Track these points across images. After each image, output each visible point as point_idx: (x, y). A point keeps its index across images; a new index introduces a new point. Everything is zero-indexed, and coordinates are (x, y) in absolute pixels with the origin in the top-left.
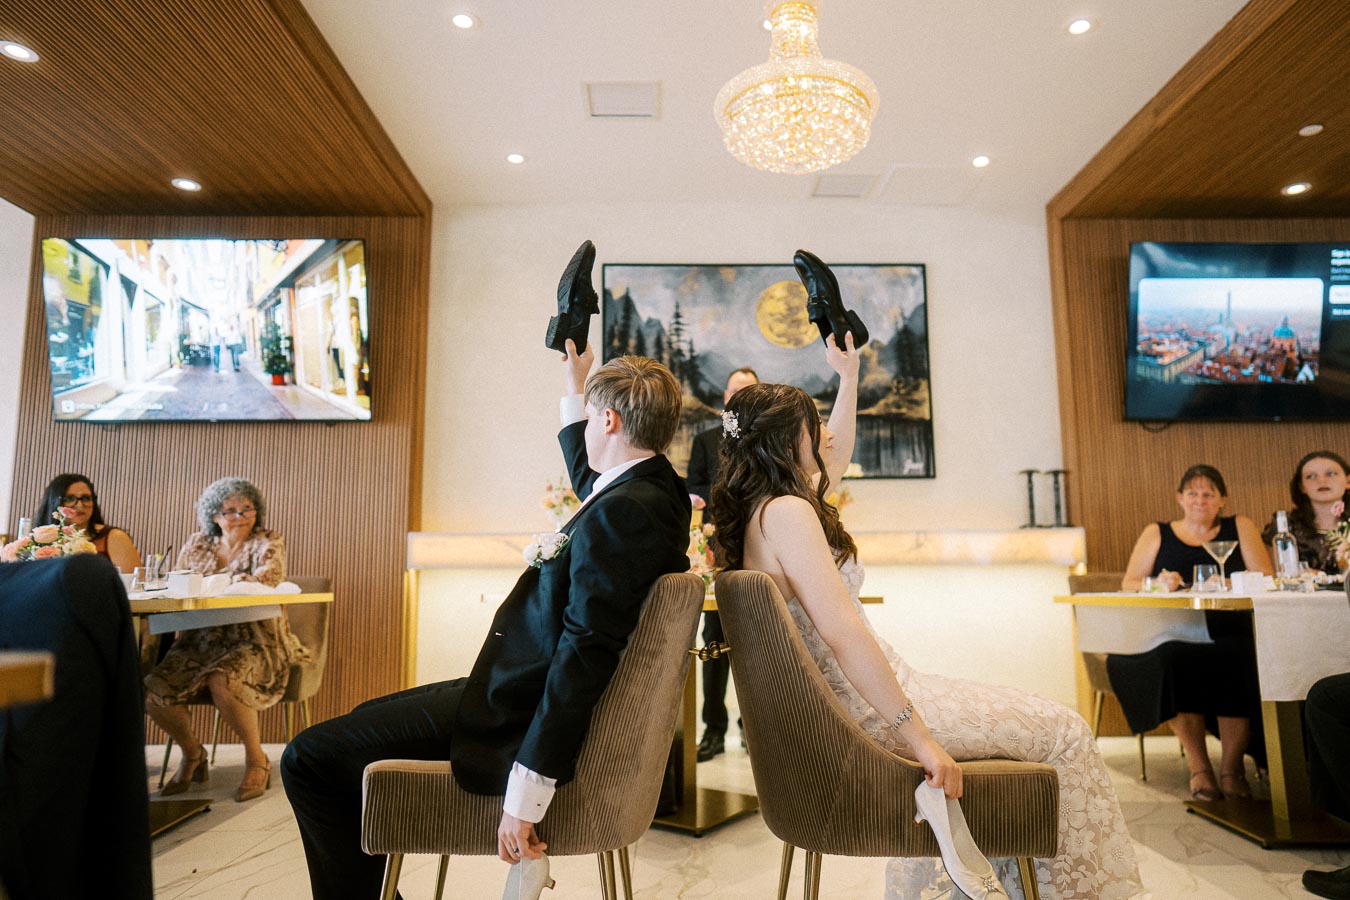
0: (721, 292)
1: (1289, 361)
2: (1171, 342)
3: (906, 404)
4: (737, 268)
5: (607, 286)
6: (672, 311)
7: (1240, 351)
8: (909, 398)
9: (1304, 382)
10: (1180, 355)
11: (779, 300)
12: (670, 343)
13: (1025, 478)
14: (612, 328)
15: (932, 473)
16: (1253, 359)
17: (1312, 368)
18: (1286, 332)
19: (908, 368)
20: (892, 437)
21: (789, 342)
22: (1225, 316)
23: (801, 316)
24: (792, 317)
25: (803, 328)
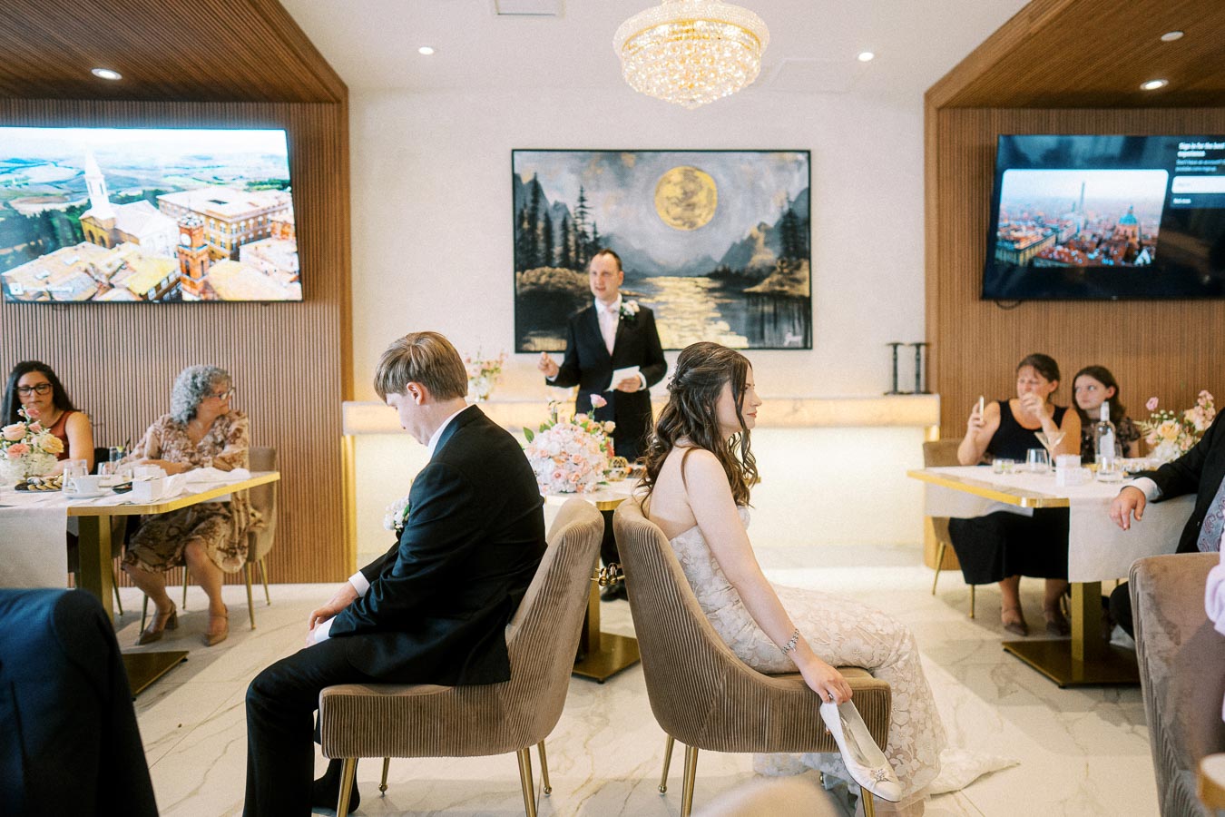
0: (623, 177)
1: (1131, 246)
2: (1028, 228)
3: (789, 282)
4: (638, 153)
5: (516, 171)
6: (577, 194)
7: (1088, 237)
8: (791, 276)
9: (1142, 265)
10: (1035, 240)
11: (675, 184)
12: (575, 225)
13: (891, 349)
14: (522, 212)
15: (809, 345)
16: (1098, 245)
17: (1149, 252)
18: (1131, 219)
19: (792, 249)
20: (775, 314)
21: (684, 225)
22: (1077, 204)
23: (695, 199)
24: (687, 201)
25: (697, 212)
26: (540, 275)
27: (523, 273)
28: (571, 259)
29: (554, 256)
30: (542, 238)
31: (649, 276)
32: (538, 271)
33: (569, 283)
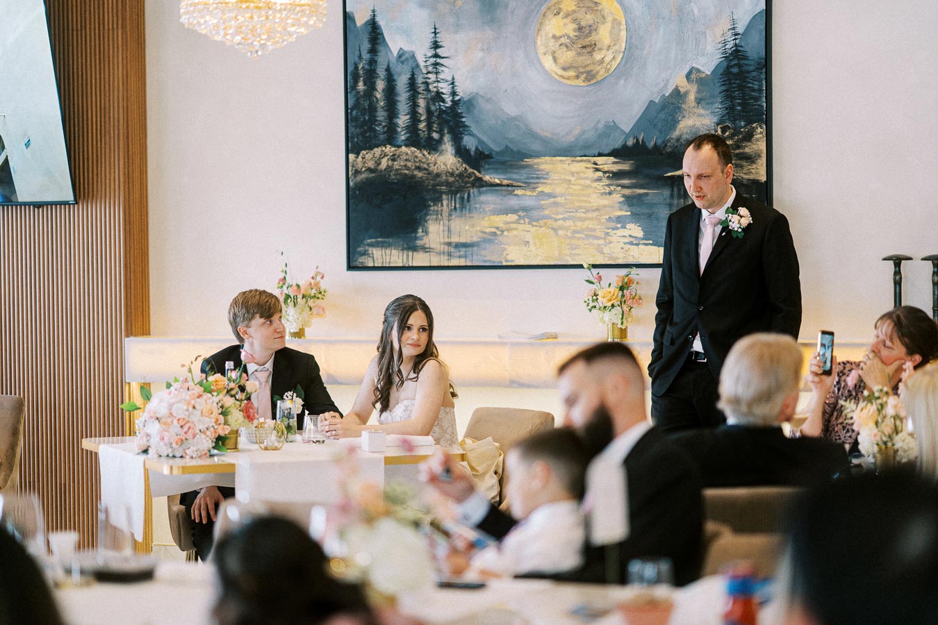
6: (429, 38)
8: (737, 151)
11: (566, 16)
12: (427, 84)
13: (890, 267)
14: (356, 68)
19: (739, 108)
21: (577, 77)
23: (594, 37)
24: (584, 41)
25: (598, 56)
26: (379, 157)
27: (358, 154)
28: (422, 134)
29: (399, 130)
30: (382, 104)
31: (530, 156)
32: (377, 151)
33: (419, 168)
